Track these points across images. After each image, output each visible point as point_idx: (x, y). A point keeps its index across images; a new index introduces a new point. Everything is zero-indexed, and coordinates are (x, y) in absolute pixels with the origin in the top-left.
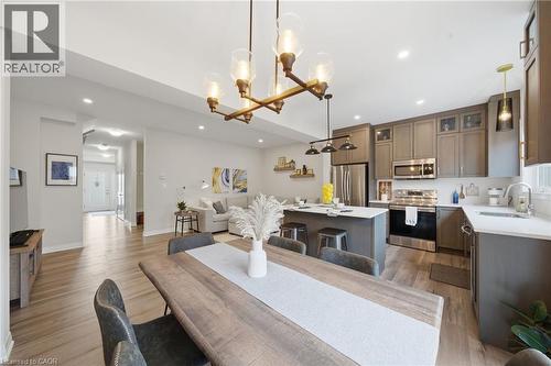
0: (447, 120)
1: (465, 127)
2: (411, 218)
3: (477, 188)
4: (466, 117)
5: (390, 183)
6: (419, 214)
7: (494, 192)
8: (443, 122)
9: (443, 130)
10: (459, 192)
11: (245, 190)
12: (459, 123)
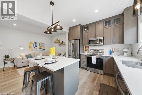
0: (107, 22)
1: (114, 24)
2: (94, 61)
3: (118, 49)
4: (114, 20)
5: (88, 47)
6: (97, 59)
7: (126, 50)
8: (106, 23)
9: (106, 25)
10: (112, 50)
11: (44, 50)
12: (112, 22)
